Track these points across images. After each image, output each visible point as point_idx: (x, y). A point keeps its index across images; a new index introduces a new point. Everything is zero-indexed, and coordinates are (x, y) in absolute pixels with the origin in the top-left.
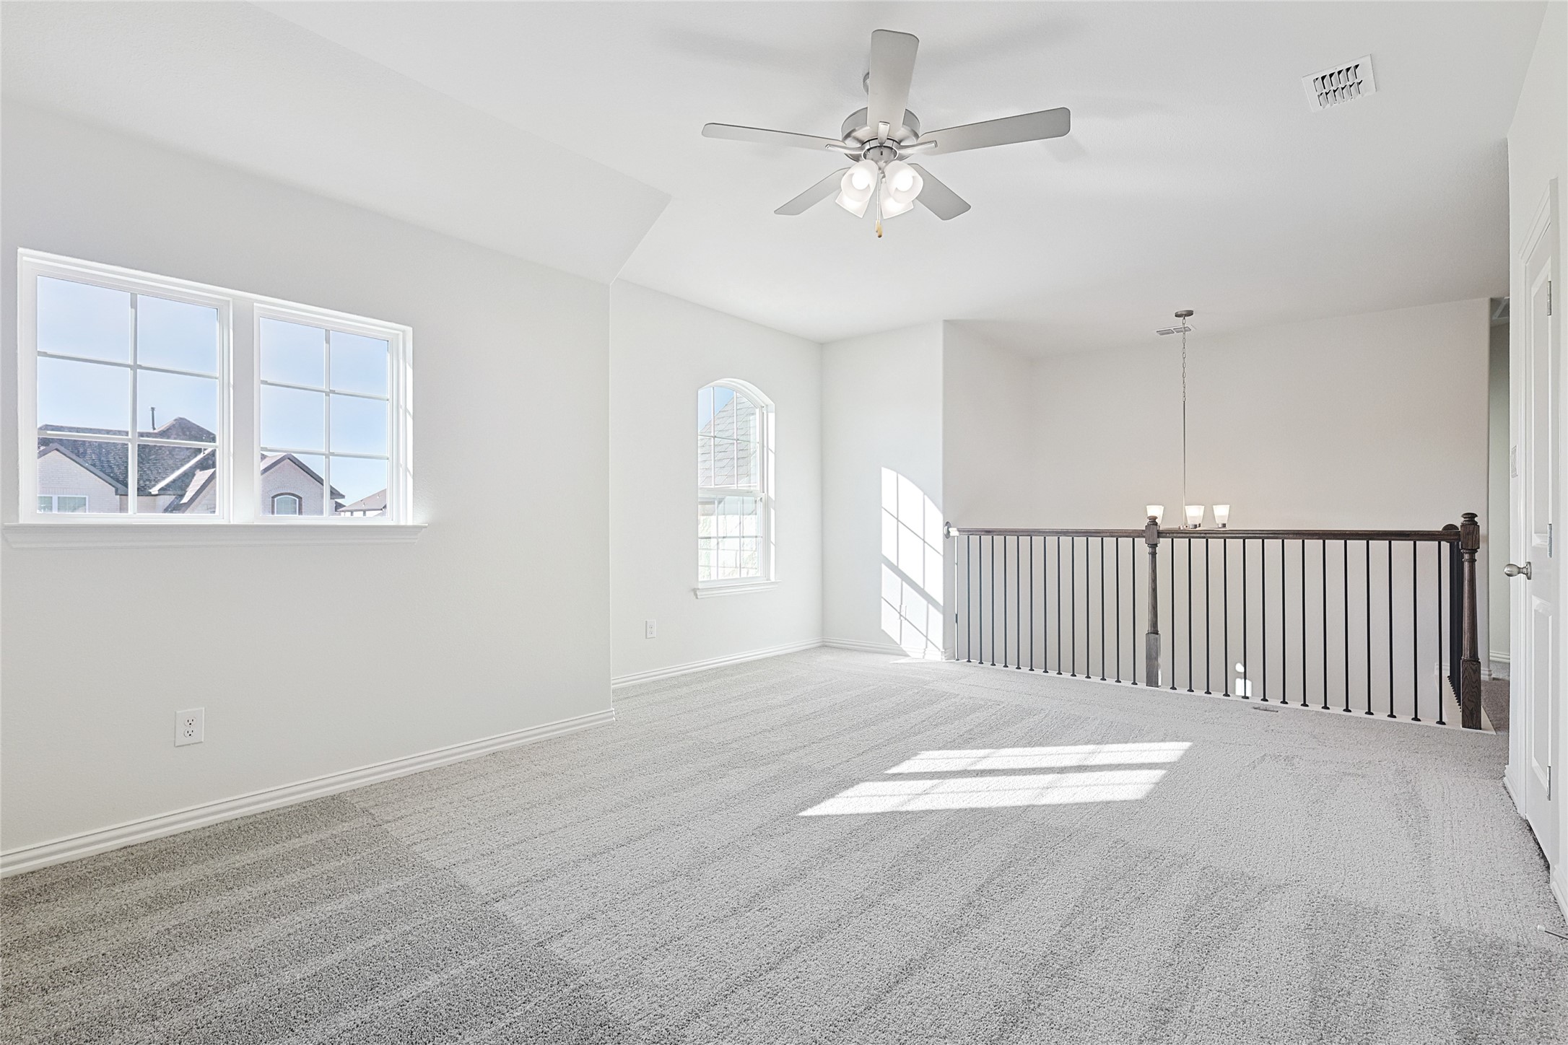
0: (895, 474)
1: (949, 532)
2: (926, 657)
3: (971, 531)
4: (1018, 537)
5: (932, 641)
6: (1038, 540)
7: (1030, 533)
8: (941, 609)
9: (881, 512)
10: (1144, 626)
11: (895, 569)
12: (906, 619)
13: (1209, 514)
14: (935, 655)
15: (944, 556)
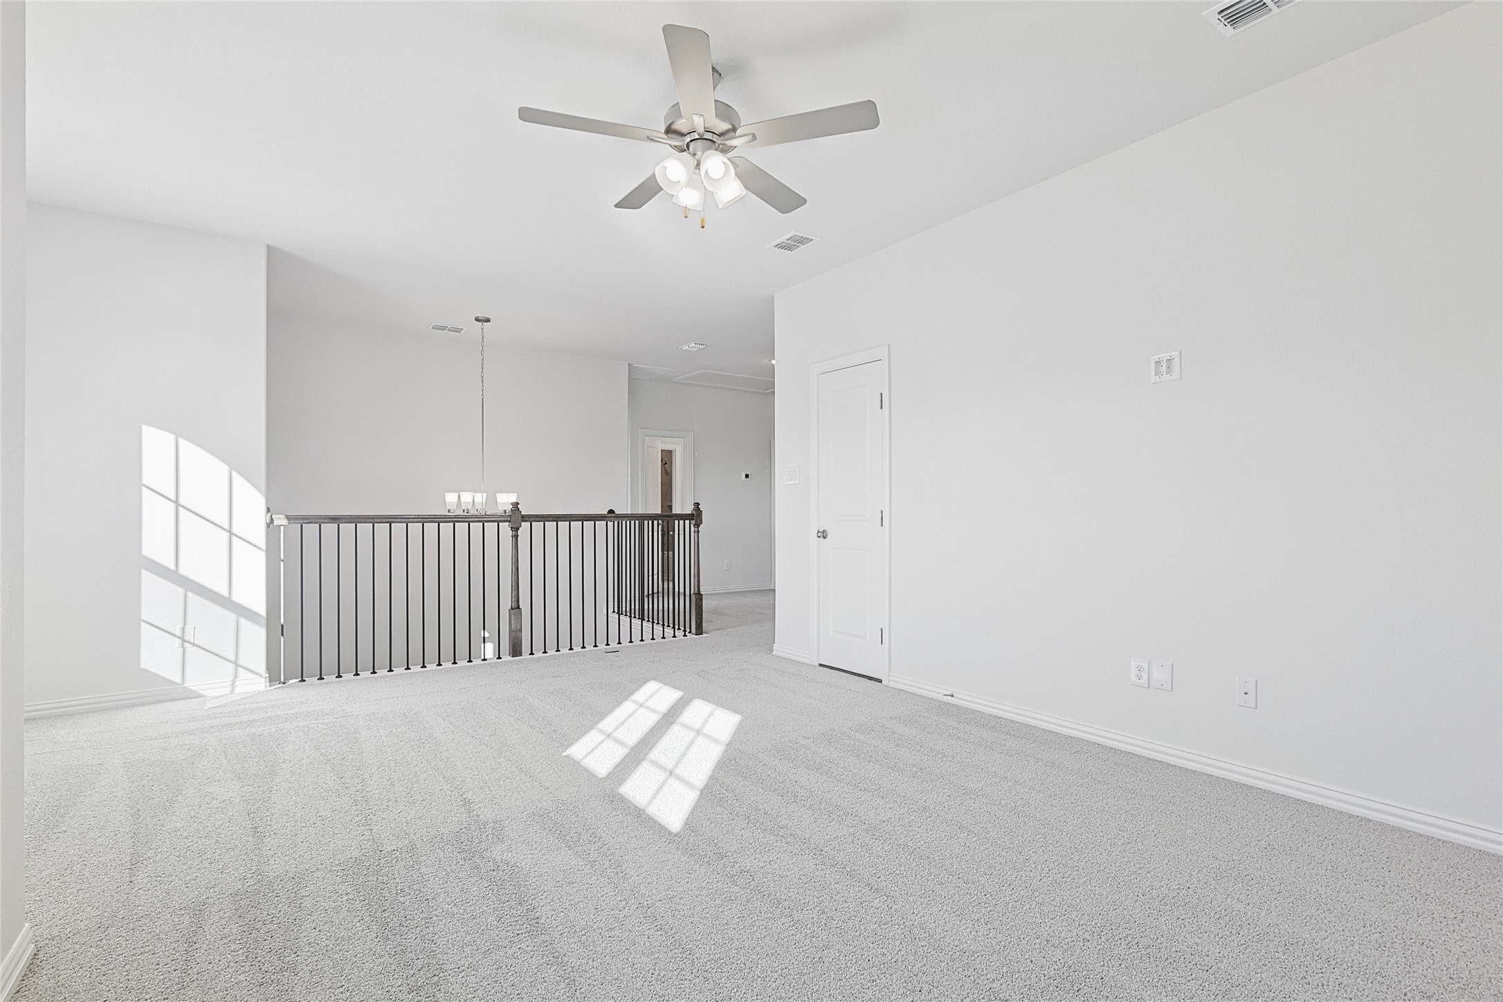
0: (172, 437)
1: (272, 520)
2: (237, 690)
3: (307, 519)
4: (373, 525)
5: (247, 665)
6: (398, 528)
7: (390, 520)
8: (264, 622)
9: (141, 491)
10: (507, 604)
11: (173, 576)
12: (194, 645)
13: (492, 499)
14: (255, 683)
15: (267, 552)
